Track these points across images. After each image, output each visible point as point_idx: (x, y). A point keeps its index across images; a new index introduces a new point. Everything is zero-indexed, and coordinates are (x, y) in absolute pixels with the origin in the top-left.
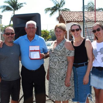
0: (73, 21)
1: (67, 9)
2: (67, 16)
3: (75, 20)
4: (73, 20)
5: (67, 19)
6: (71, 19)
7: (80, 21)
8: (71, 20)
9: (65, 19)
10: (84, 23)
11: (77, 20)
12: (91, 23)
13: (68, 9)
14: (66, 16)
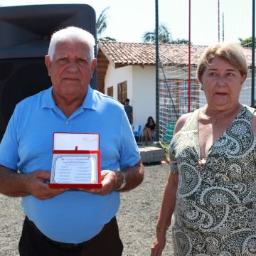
0: (131, 64)
1: (110, 39)
2: (116, 52)
3: (134, 62)
4: (130, 62)
5: (117, 58)
6: (126, 58)
7: (146, 64)
8: (125, 61)
9: (110, 58)
10: (157, 68)
11: (140, 62)
12: (173, 70)
13: (113, 40)
14: (112, 53)
